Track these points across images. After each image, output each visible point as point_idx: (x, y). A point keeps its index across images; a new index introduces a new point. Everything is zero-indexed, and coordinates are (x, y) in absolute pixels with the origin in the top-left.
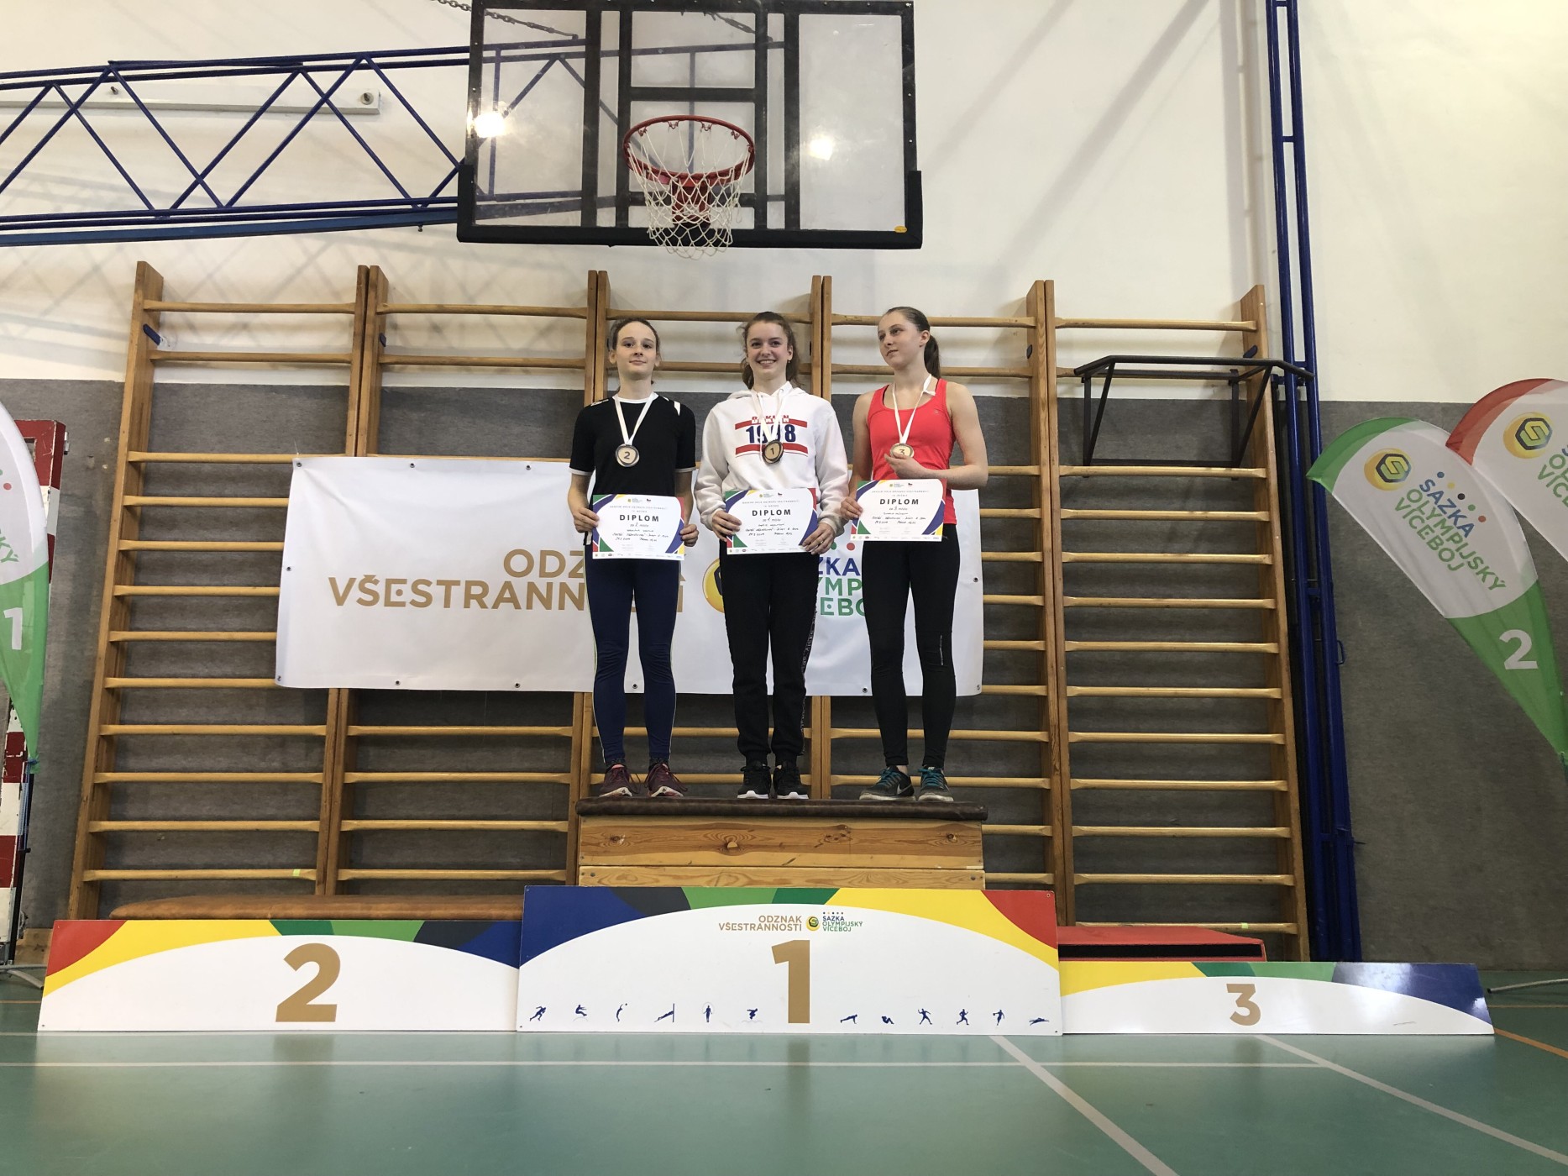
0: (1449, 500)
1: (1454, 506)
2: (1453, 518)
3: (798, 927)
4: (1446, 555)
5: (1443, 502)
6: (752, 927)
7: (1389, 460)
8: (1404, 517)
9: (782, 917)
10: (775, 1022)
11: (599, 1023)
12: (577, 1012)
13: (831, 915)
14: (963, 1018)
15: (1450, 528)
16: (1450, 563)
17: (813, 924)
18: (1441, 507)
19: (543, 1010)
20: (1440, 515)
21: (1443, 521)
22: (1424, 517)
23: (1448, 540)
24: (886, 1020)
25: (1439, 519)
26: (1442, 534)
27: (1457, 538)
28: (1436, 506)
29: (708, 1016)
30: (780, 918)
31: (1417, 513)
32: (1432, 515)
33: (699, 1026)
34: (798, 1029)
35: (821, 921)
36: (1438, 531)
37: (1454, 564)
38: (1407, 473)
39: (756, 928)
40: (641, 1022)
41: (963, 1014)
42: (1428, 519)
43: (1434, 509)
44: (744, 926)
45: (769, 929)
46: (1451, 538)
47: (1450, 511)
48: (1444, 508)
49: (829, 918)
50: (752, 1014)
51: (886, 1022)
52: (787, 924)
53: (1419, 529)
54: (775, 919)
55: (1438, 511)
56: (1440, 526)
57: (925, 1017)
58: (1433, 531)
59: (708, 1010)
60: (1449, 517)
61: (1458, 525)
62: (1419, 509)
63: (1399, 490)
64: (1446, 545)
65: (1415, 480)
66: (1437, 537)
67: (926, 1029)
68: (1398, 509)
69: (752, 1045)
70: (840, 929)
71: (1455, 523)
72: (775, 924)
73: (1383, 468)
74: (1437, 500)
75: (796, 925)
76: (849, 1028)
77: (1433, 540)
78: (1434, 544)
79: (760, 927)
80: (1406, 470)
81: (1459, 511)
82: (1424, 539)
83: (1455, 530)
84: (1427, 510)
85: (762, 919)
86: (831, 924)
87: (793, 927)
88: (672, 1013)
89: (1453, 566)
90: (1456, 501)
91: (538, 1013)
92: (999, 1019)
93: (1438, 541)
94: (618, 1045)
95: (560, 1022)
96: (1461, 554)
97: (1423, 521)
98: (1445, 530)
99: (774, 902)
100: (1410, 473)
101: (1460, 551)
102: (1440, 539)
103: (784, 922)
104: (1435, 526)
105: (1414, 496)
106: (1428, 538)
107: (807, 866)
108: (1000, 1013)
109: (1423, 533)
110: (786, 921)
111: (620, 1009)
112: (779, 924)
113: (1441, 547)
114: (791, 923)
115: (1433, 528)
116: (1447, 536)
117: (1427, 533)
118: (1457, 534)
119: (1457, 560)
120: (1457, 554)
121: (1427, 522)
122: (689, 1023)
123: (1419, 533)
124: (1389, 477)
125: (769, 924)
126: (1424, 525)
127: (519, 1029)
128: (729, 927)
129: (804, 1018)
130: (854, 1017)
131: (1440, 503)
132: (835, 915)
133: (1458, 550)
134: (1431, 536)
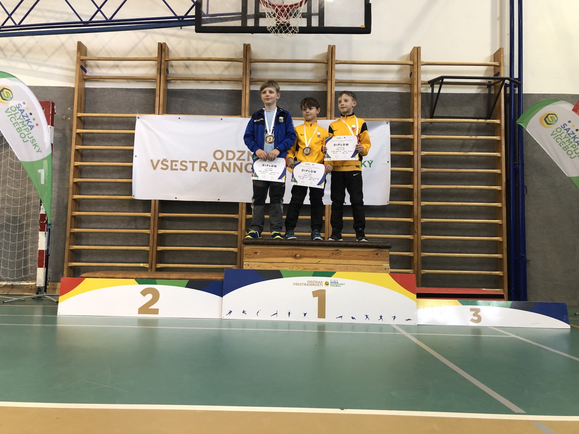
0: (572, 132)
1: (574, 134)
2: (573, 139)
3: (321, 285)
4: (570, 153)
5: (570, 132)
6: (305, 284)
7: (549, 116)
8: (554, 138)
9: (316, 281)
10: (313, 317)
11: (251, 316)
12: (243, 313)
13: (333, 281)
14: (381, 318)
15: (572, 142)
16: (571, 156)
17: (327, 284)
18: (569, 134)
19: (231, 312)
20: (568, 137)
21: (569, 139)
22: (562, 138)
23: (571, 147)
24: (353, 318)
25: (567, 139)
26: (569, 145)
27: (574, 146)
28: (567, 134)
29: (289, 315)
30: (315, 282)
31: (559, 137)
32: (565, 137)
33: (286, 318)
34: (321, 320)
35: (330, 283)
36: (567, 143)
37: (572, 156)
38: (556, 121)
39: (306, 285)
40: (265, 316)
41: (381, 317)
42: (564, 138)
43: (566, 135)
44: (302, 284)
45: (311, 285)
46: (572, 146)
47: (572, 136)
48: (570, 135)
49: (333, 282)
50: (305, 315)
51: (353, 319)
52: (317, 284)
53: (559, 143)
54: (313, 282)
55: (568, 136)
56: (568, 142)
57: (367, 317)
58: (565, 144)
59: (289, 313)
60: (572, 138)
61: (575, 141)
62: (560, 135)
63: (553, 128)
64: (570, 149)
65: (559, 124)
66: (567, 146)
67: (367, 322)
68: (552, 135)
69: (305, 325)
70: (337, 286)
71: (574, 140)
72: (313, 284)
73: (547, 119)
74: (568, 131)
75: (321, 284)
76: (340, 321)
77: (565, 147)
78: (566, 148)
79: (308, 285)
80: (556, 120)
81: (576, 136)
82: (561, 146)
83: (574, 143)
84: (563, 135)
85: (309, 282)
86: (333, 284)
87: (320, 285)
88: (276, 314)
89: (572, 157)
90: (575, 132)
91: (230, 313)
92: (394, 319)
93: (567, 147)
94: (258, 324)
95: (237, 316)
96: (575, 152)
97: (561, 140)
98: (569, 143)
99: (313, 276)
100: (557, 122)
101: (575, 151)
102: (568, 147)
103: (316, 283)
104: (566, 141)
105: (559, 130)
106: (563, 146)
107: (324, 264)
108: (395, 317)
109: (561, 144)
110: (317, 283)
111: (258, 312)
112: (315, 284)
113: (568, 150)
114: (319, 283)
115: (565, 142)
116: (571, 145)
117: (563, 144)
118: (574, 145)
119: (574, 155)
120: (574, 152)
121: (563, 140)
122: (282, 317)
123: (560, 144)
124: (549, 122)
125: (311, 284)
126: (562, 141)
127: (223, 318)
128: (297, 284)
129: (324, 317)
130: (341, 317)
131: (568, 133)
132: (335, 281)
133: (574, 151)
134: (564, 145)
